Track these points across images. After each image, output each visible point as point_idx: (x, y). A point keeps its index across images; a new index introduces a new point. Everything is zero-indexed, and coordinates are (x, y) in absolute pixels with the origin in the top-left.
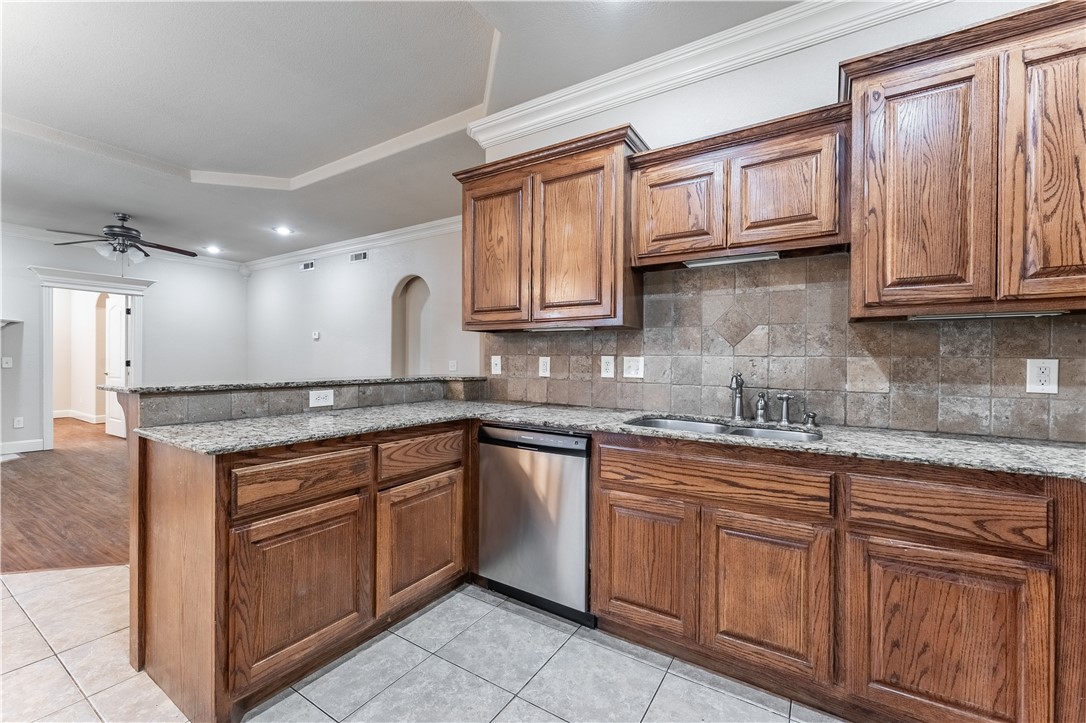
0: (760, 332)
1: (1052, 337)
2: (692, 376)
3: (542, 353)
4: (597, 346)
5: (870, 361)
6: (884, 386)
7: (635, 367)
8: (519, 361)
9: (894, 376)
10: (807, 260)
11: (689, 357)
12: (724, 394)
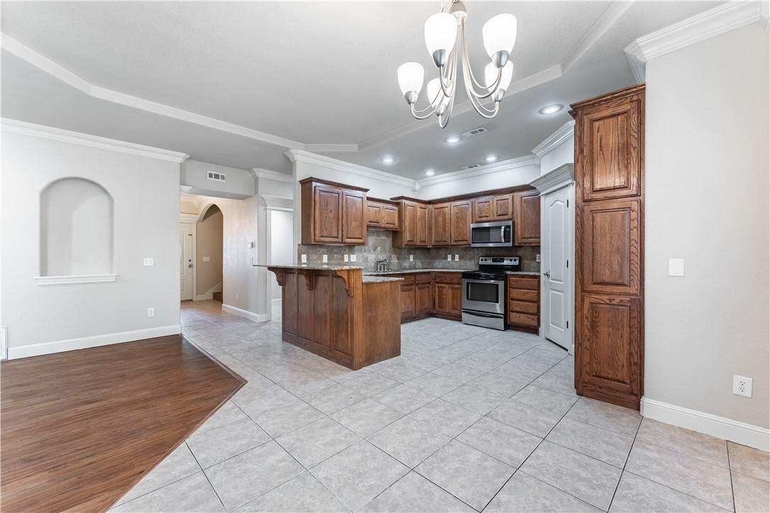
0: (379, 248)
1: (412, 251)
2: (366, 260)
3: (324, 253)
4: (343, 251)
5: (395, 256)
6: (396, 261)
7: (354, 258)
8: (315, 257)
9: (398, 259)
10: (386, 232)
11: (366, 254)
12: (373, 265)
